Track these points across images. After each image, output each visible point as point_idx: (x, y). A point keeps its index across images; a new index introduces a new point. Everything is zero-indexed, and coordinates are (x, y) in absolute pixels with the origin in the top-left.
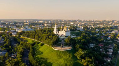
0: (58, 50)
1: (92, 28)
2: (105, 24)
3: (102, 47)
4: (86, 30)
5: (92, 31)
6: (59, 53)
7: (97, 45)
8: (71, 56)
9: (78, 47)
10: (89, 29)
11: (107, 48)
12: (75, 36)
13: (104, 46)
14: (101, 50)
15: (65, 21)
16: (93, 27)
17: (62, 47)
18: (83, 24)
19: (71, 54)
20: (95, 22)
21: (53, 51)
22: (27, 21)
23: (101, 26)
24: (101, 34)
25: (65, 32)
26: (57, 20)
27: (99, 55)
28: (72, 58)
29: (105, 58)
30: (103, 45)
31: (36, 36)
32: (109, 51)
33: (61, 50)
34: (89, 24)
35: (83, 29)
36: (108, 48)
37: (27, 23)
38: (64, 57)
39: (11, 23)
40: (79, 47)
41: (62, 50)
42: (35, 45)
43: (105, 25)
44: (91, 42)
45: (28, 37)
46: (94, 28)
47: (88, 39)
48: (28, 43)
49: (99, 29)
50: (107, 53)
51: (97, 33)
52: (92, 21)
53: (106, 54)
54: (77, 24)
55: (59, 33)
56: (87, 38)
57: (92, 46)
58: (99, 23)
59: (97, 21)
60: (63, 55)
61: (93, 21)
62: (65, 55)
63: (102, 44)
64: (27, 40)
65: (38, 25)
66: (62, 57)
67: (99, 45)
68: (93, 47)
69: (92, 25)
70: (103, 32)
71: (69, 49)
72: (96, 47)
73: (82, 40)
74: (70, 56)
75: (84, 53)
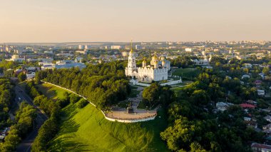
0: (116, 122)
1: (234, 61)
2: (269, 50)
3: (250, 110)
4: (217, 64)
5: (233, 67)
6: (116, 130)
7: (237, 106)
8: (150, 137)
9: (175, 112)
10: (226, 62)
11: (264, 114)
12: (180, 81)
13: (258, 106)
14: (247, 119)
15: (174, 44)
16: (237, 57)
17: (131, 111)
18: (215, 50)
19: (151, 133)
20: (247, 45)
21: (102, 122)
22: (84, 46)
23: (260, 56)
24: (255, 76)
25: (151, 69)
26: (155, 44)
27: (238, 134)
28: (151, 145)
29: (253, 144)
30: (253, 104)
31: (74, 82)
32: (268, 123)
33: (123, 121)
34: (230, 52)
35: (210, 63)
36: (268, 113)
37: (82, 50)
38: (129, 143)
39: (46, 52)
40: (180, 113)
41: (126, 121)
42: (69, 106)
43: (269, 52)
44: (220, 96)
45: (57, 83)
46: (239, 61)
47: (214, 88)
48: (56, 98)
49: (254, 61)
50: (264, 128)
51: (245, 73)
52: (239, 45)
53: (258, 131)
54: (200, 52)
55: (137, 72)
56: (211, 85)
57: (222, 107)
58: (256, 49)
59: (251, 44)
60: (126, 137)
61: (243, 44)
62: (131, 136)
63: (252, 102)
64: (54, 91)
65: (106, 56)
66: (123, 142)
67: (243, 105)
68: (223, 110)
69: (238, 53)
70: (262, 69)
71: (149, 119)
72: (232, 110)
73: (196, 91)
74: (145, 139)
75: (189, 132)
